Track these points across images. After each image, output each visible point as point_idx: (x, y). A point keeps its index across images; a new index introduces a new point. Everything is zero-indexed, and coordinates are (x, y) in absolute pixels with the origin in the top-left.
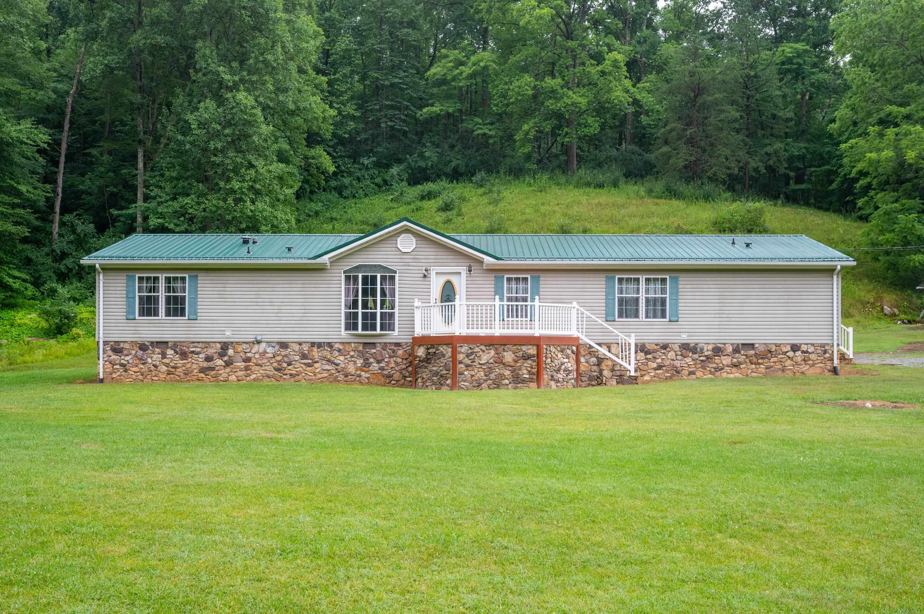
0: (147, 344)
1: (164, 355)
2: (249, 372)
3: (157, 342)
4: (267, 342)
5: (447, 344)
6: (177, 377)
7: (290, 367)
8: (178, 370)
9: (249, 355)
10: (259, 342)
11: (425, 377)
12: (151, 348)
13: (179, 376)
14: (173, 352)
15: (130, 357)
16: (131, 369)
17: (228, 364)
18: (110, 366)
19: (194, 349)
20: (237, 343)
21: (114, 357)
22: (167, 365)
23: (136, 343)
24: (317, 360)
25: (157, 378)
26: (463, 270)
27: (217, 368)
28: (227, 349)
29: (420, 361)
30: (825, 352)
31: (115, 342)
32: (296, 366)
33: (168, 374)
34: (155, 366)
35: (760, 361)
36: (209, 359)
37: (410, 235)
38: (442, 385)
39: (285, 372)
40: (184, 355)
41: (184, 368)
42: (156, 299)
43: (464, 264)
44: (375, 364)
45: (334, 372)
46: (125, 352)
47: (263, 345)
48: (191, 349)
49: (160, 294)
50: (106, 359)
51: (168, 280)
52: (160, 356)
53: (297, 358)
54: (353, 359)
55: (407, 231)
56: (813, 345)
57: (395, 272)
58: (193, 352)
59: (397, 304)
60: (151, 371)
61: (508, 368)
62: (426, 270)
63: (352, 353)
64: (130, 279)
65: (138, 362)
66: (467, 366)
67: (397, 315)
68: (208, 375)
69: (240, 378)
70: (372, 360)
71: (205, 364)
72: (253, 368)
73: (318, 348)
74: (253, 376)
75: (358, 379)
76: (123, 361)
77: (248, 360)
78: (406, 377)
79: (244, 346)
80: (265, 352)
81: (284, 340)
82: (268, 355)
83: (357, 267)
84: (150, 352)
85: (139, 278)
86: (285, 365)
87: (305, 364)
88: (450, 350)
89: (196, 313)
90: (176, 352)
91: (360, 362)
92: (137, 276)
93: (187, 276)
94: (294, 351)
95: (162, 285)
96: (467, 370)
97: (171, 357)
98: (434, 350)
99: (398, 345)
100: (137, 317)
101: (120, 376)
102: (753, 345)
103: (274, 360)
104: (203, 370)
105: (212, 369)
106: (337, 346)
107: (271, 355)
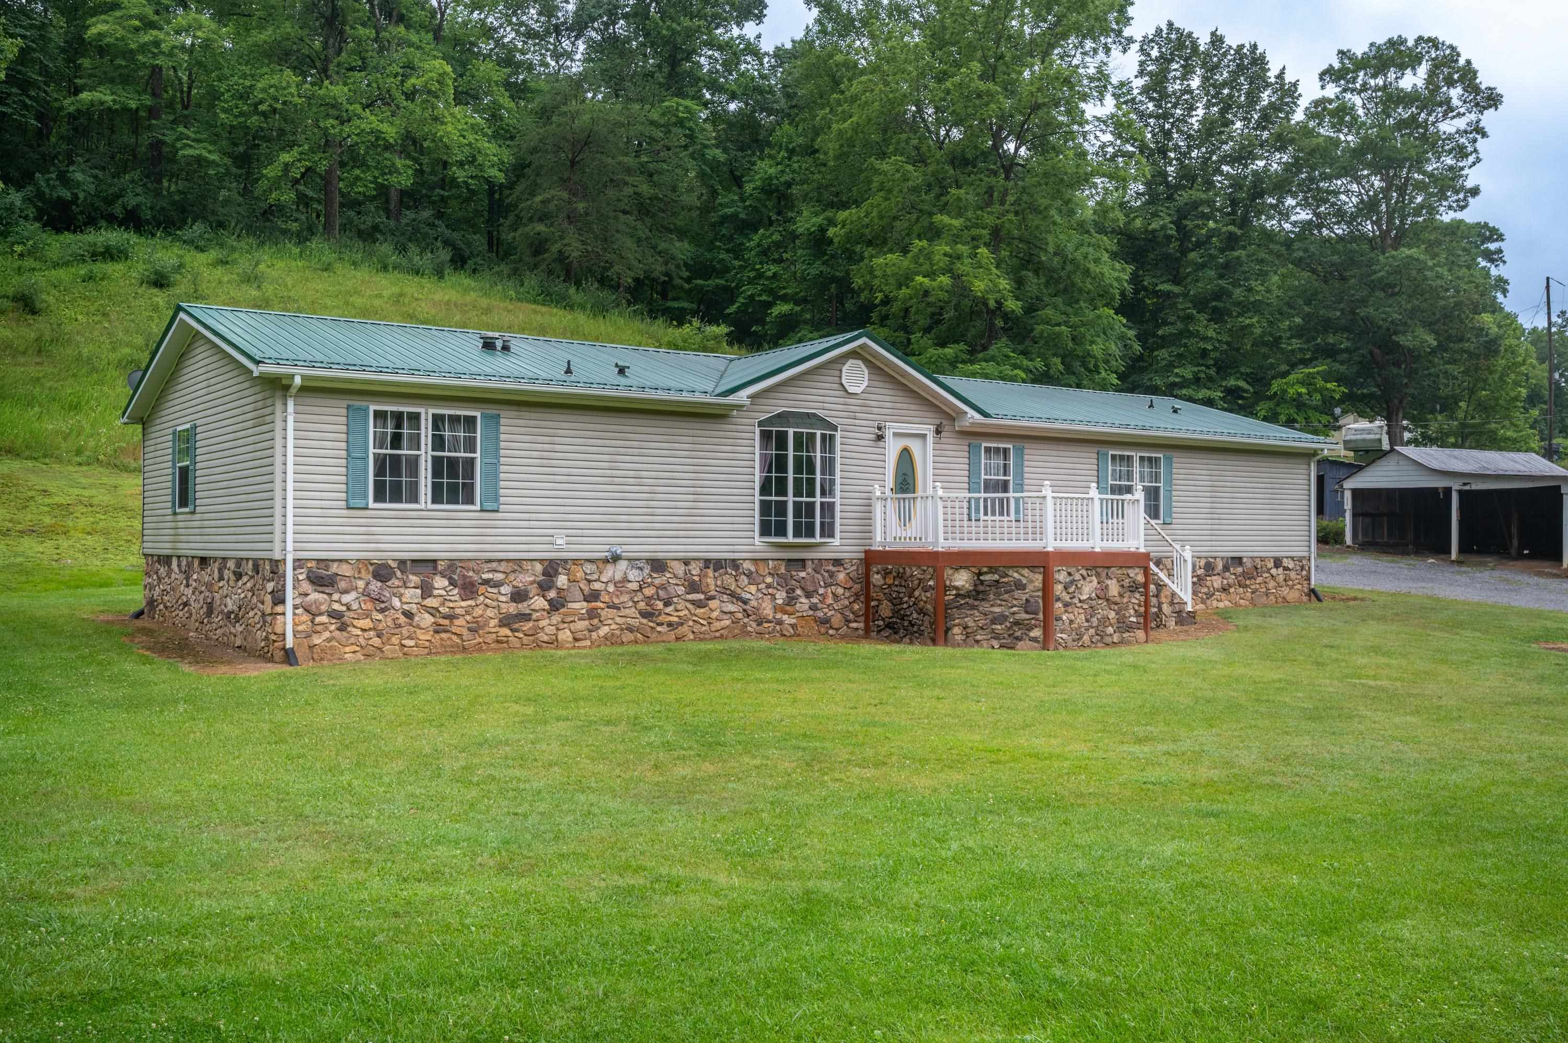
0: (393, 564)
1: (426, 590)
2: (596, 621)
3: (413, 561)
4: (629, 560)
5: (1032, 568)
6: (454, 638)
7: (669, 609)
8: (457, 622)
9: (597, 586)
10: (616, 558)
11: (971, 624)
12: (399, 574)
13: (459, 635)
14: (446, 583)
15: (353, 595)
16: (355, 622)
17: (555, 606)
18: (306, 617)
19: (490, 576)
20: (575, 561)
21: (314, 596)
22: (433, 611)
23: (368, 562)
24: (713, 593)
25: (412, 643)
26: (928, 430)
27: (534, 616)
28: (557, 573)
29: (957, 595)
30: (1302, 568)
31: (318, 561)
32: (679, 607)
33: (436, 632)
34: (409, 615)
35: (1248, 582)
36: (519, 596)
37: (860, 362)
38: (1018, 639)
39: (662, 618)
40: (469, 589)
41: (468, 618)
42: (414, 463)
43: (929, 420)
44: (803, 600)
45: (740, 616)
46: (342, 585)
47: (623, 565)
48: (485, 576)
49: (422, 452)
50: (298, 601)
51: (438, 421)
52: (419, 591)
53: (681, 590)
54: (770, 591)
55: (854, 354)
56: (1292, 558)
57: (835, 428)
58: (486, 582)
59: (838, 487)
60: (400, 626)
61: (1113, 606)
62: (879, 428)
63: (769, 580)
64: (354, 416)
65: (369, 606)
66: (1066, 605)
67: (838, 508)
68: (517, 630)
69: (579, 635)
70: (799, 592)
71: (512, 608)
72: (603, 613)
73: (715, 571)
74: (604, 631)
75: (778, 628)
76: (336, 606)
77: (593, 596)
78: (850, 621)
79: (589, 568)
80: (626, 580)
81: (660, 555)
82: (630, 585)
83: (779, 415)
84: (397, 583)
85: (377, 414)
86: (660, 605)
87: (693, 602)
88: (1040, 577)
89: (496, 498)
90: (452, 583)
91: (781, 597)
92: (372, 408)
93: (478, 414)
94: (676, 576)
95: (426, 432)
96: (1066, 611)
97: (443, 592)
98: (996, 577)
99: (838, 562)
100: (372, 505)
101: (329, 640)
102: (1240, 559)
103: (639, 596)
104: (506, 621)
105: (526, 617)
106: (747, 565)
107: (634, 586)
